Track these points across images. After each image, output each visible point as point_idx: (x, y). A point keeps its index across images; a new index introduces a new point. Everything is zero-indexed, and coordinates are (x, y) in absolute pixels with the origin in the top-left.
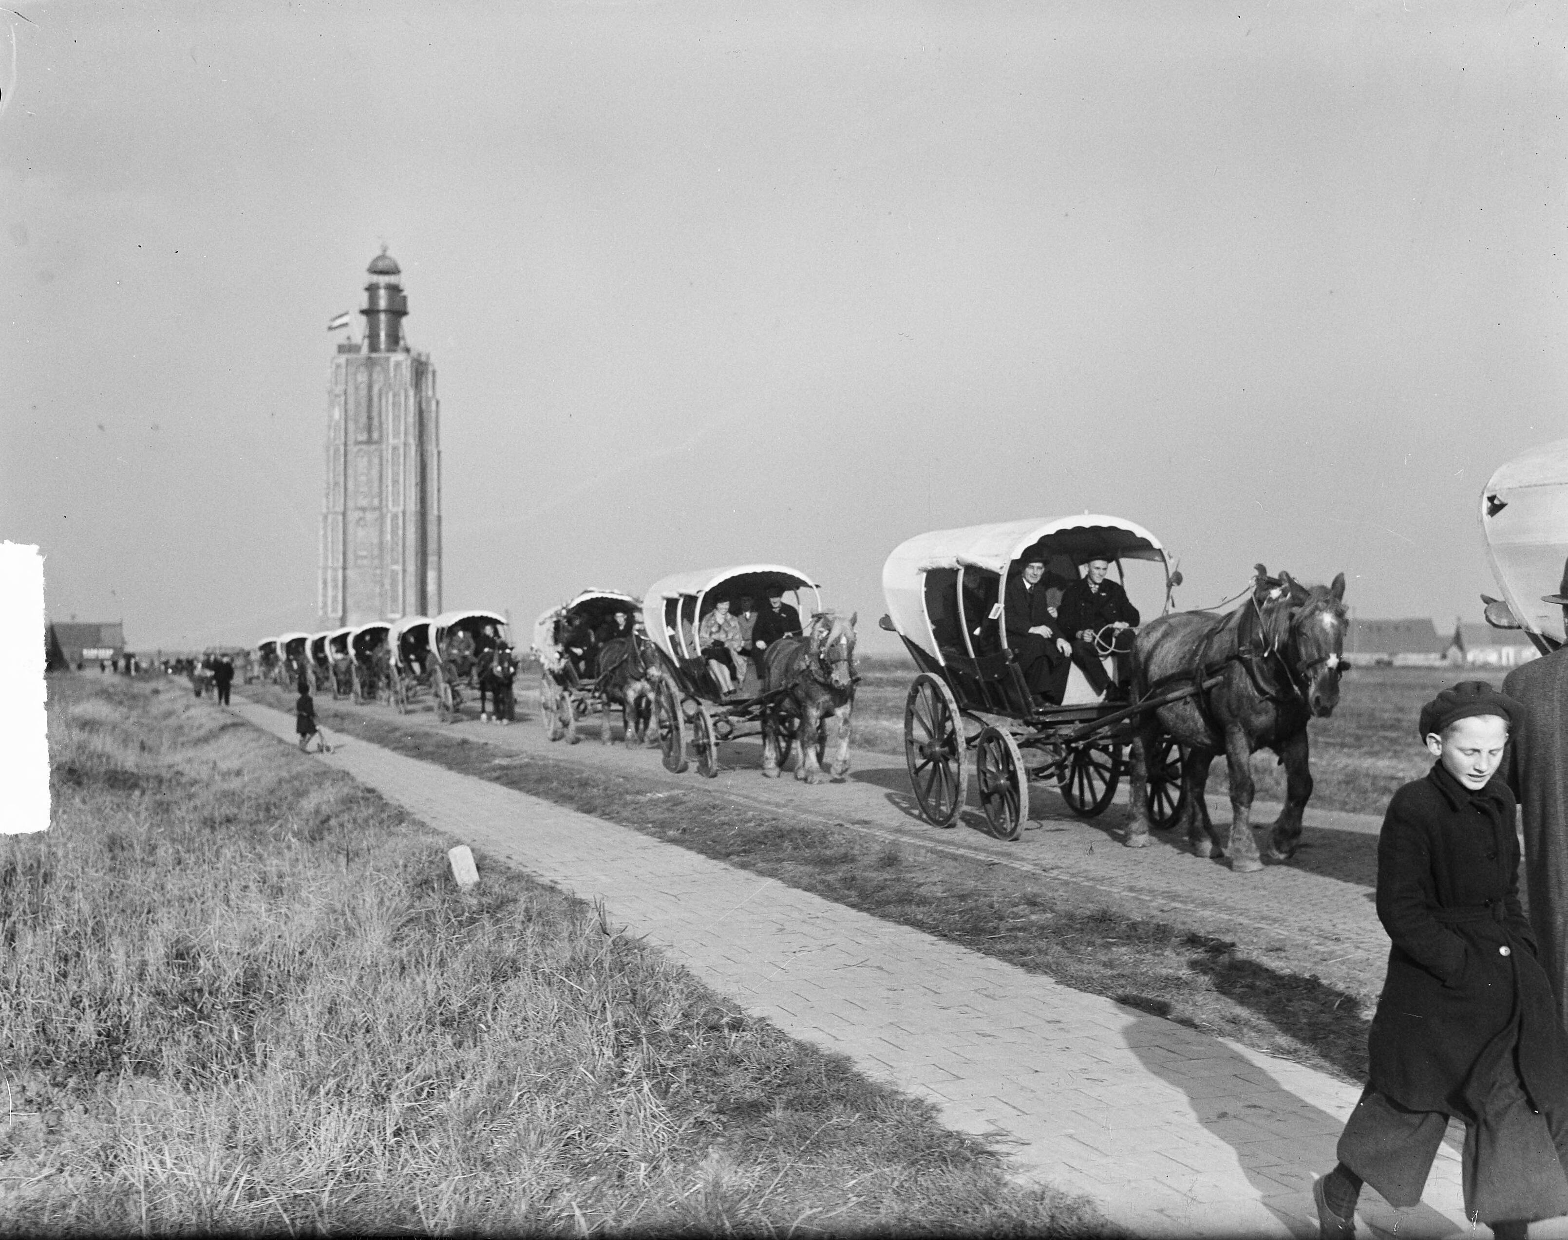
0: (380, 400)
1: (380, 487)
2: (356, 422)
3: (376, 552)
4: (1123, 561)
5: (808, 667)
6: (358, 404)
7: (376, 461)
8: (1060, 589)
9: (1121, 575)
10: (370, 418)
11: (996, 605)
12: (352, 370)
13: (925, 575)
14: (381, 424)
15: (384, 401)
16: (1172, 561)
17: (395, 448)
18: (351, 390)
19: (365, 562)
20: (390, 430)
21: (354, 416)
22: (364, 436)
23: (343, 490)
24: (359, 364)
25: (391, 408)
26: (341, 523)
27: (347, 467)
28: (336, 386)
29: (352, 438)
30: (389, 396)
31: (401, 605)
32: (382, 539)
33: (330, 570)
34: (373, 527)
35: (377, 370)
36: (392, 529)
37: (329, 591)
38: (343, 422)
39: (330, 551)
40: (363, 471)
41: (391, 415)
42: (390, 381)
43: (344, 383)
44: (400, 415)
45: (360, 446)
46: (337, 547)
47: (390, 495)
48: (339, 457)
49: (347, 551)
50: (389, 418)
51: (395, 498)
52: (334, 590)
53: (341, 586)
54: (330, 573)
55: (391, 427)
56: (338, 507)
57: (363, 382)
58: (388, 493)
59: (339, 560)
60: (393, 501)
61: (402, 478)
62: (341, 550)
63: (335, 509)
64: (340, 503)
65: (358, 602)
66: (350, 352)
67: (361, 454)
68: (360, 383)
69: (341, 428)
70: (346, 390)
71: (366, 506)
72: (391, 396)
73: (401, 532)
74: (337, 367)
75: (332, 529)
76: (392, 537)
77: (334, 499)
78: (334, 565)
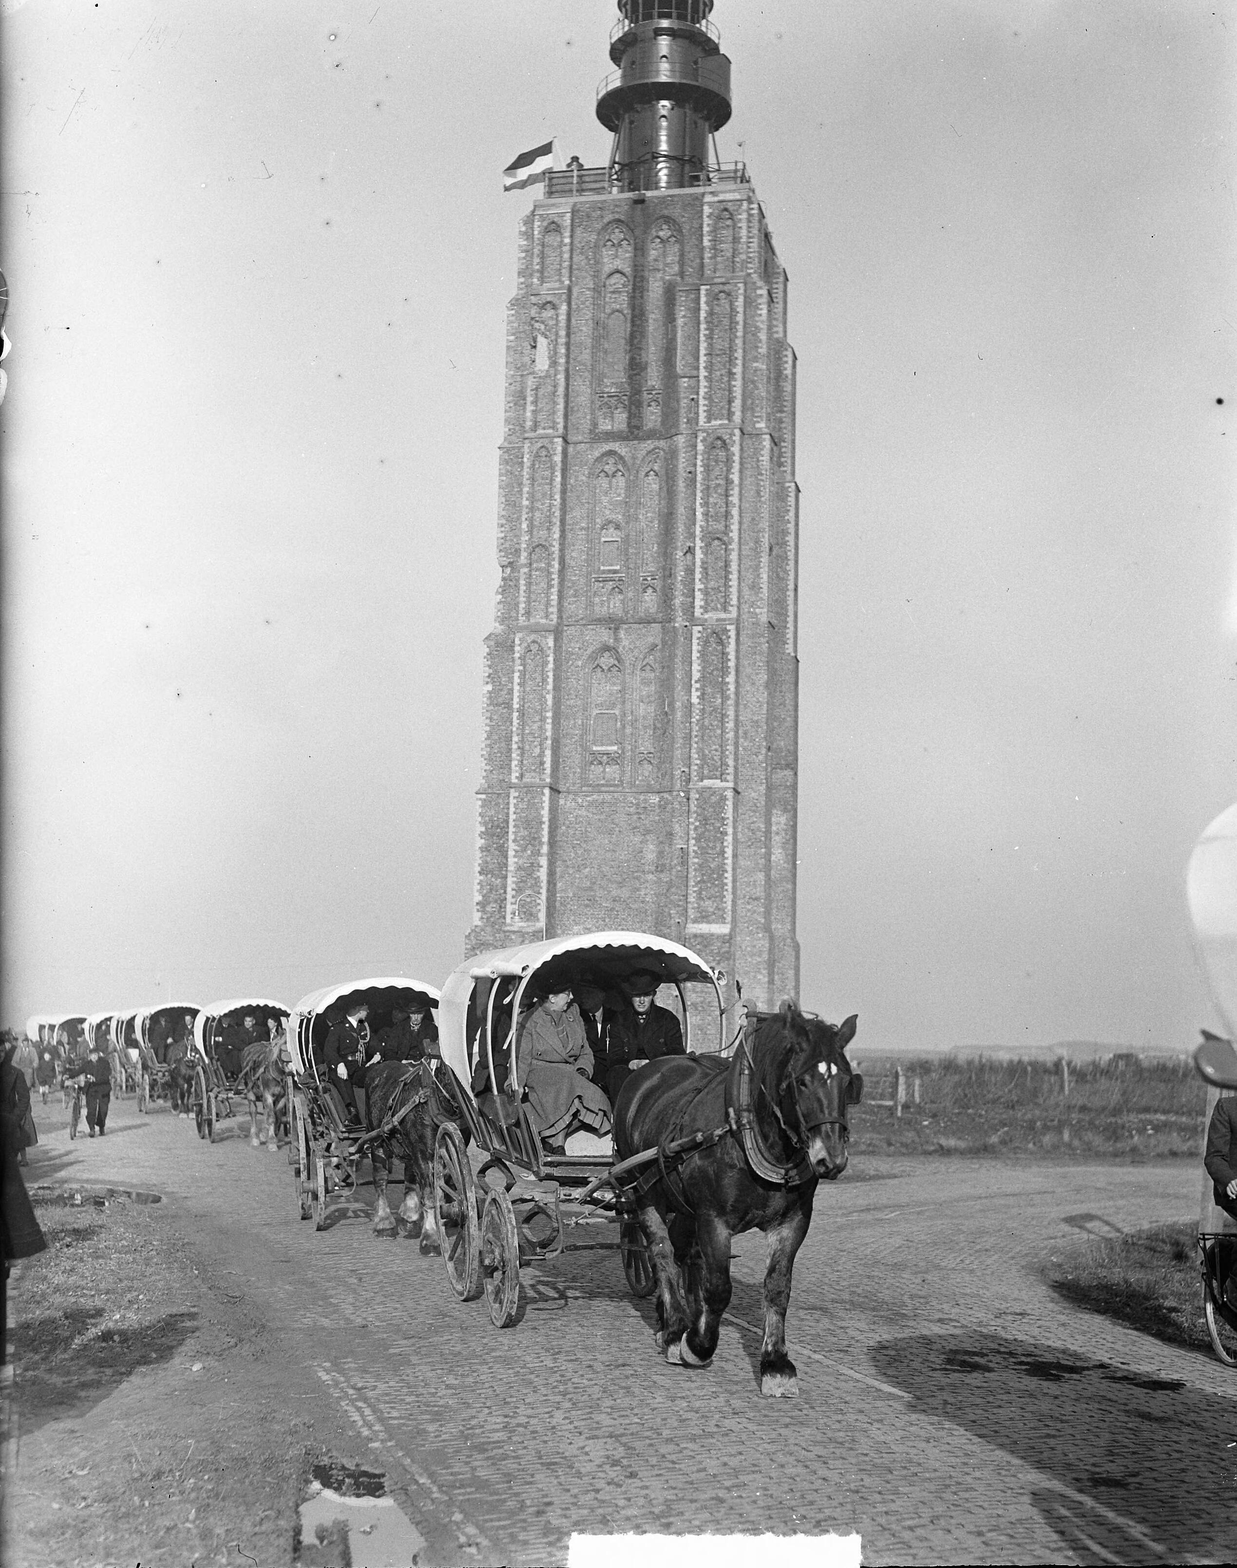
0: (670, 318)
1: (666, 554)
2: (598, 379)
3: (646, 745)
6: (601, 332)
7: (653, 484)
10: (636, 368)
12: (587, 237)
14: (670, 376)
15: (681, 314)
17: (717, 442)
18: (583, 292)
19: (612, 771)
20: (702, 391)
21: (589, 363)
22: (620, 420)
23: (556, 565)
24: (606, 220)
25: (703, 332)
26: (551, 659)
27: (570, 504)
28: (542, 280)
29: (586, 424)
30: (698, 299)
31: (729, 897)
32: (671, 704)
33: (513, 793)
34: (642, 669)
35: (661, 234)
36: (703, 670)
37: (511, 853)
38: (561, 377)
39: (515, 739)
40: (613, 517)
41: (703, 352)
42: (702, 258)
43: (566, 272)
44: (732, 349)
45: (607, 447)
46: (535, 727)
47: (698, 576)
48: (547, 473)
49: (564, 741)
50: (697, 359)
51: (712, 584)
52: (524, 850)
53: (545, 839)
54: (512, 801)
55: (703, 383)
56: (542, 614)
57: (618, 271)
58: (690, 571)
59: (542, 763)
60: (706, 592)
61: (735, 527)
62: (549, 734)
63: (532, 621)
64: (548, 604)
65: (590, 889)
66: (581, 191)
67: (607, 468)
68: (611, 274)
69: (554, 393)
70: (570, 289)
71: (620, 613)
72: (703, 299)
73: (731, 679)
74: (547, 231)
75: (523, 674)
76: (703, 694)
77: (529, 591)
78: (527, 780)
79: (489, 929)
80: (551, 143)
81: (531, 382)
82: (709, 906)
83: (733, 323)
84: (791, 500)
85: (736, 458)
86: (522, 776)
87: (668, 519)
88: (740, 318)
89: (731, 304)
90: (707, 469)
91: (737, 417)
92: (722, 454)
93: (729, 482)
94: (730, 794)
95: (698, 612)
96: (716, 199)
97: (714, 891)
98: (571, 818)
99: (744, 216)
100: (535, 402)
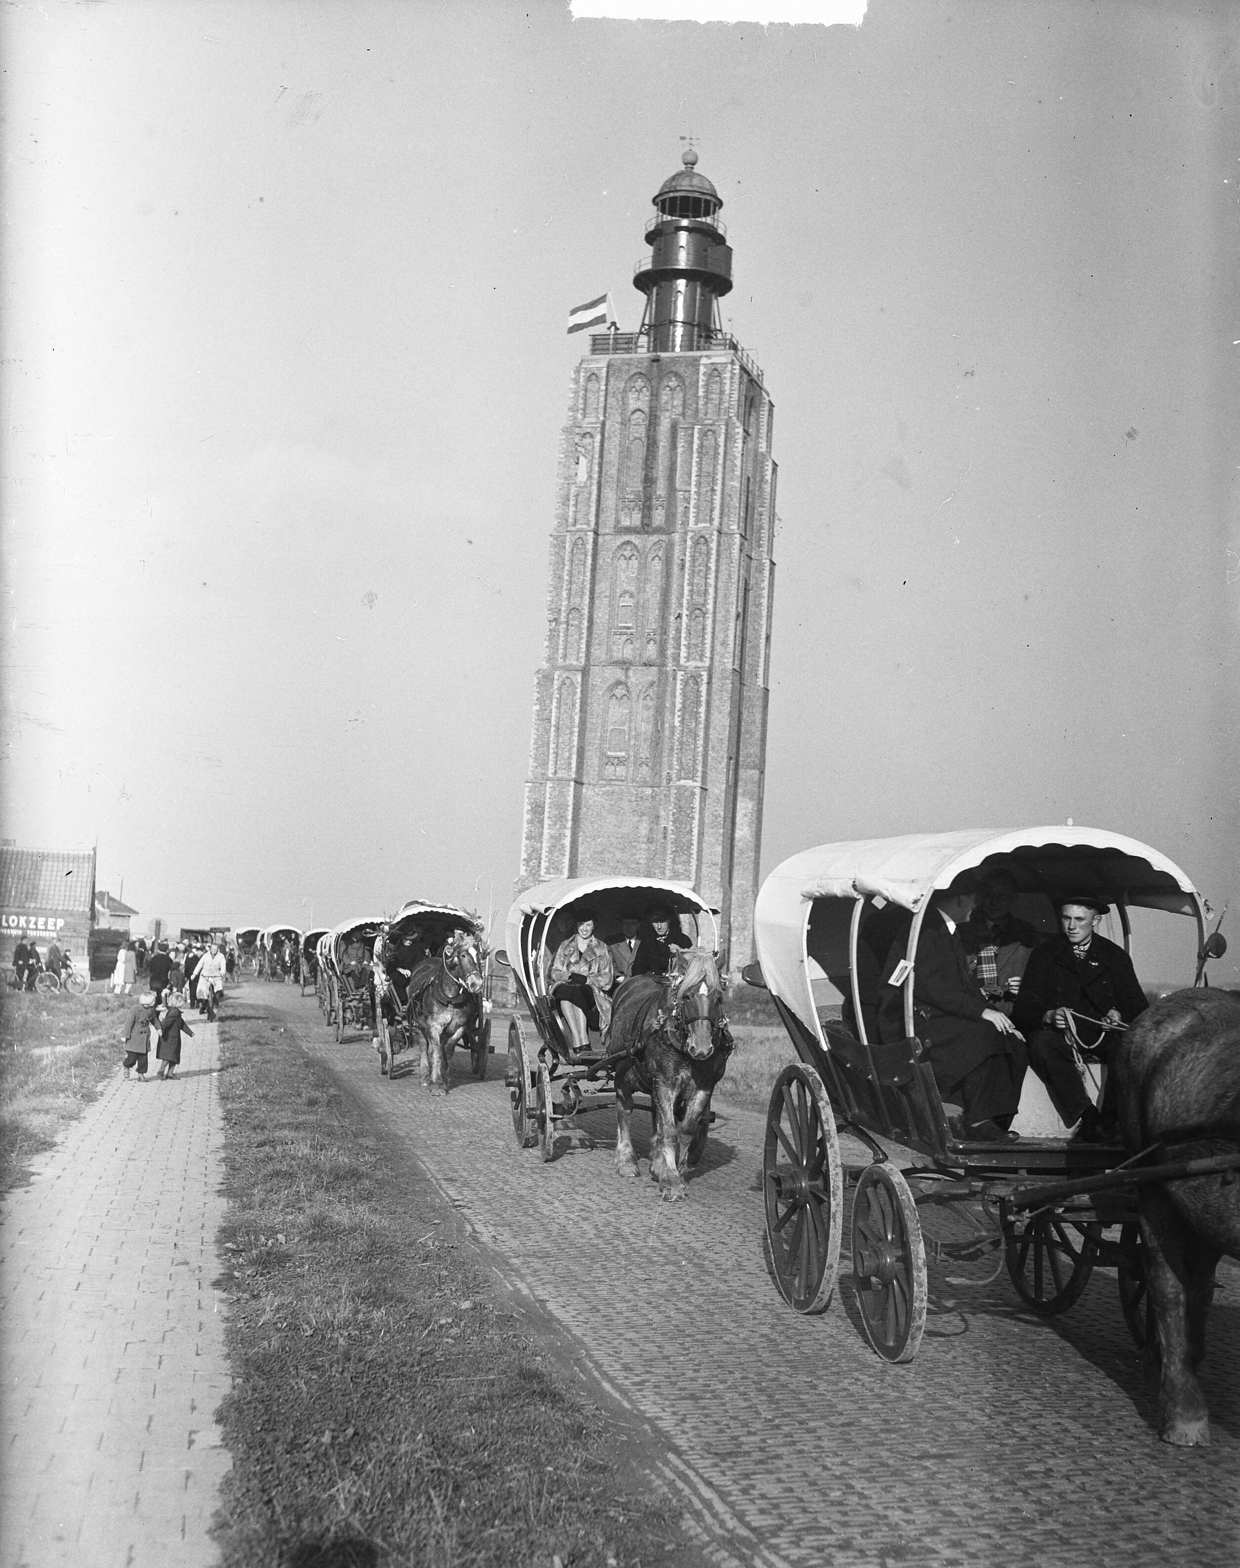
0: (673, 447)
1: (663, 618)
2: (621, 487)
3: (645, 753)
4: (1130, 910)
5: (662, 1026)
6: (625, 454)
7: (657, 566)
8: (1027, 945)
9: (1126, 931)
10: (649, 481)
11: (902, 963)
12: (618, 384)
13: (811, 903)
14: (672, 489)
15: (681, 444)
16: (1211, 916)
17: (701, 540)
18: (613, 425)
19: (621, 771)
20: (693, 502)
21: (615, 476)
22: (636, 519)
23: (585, 623)
24: (632, 373)
25: (695, 459)
26: (579, 690)
27: (598, 578)
28: (584, 415)
29: (611, 523)
30: (692, 434)
31: (694, 862)
32: (663, 724)
33: (549, 784)
34: (644, 699)
35: (671, 384)
36: (684, 703)
37: (546, 826)
38: (595, 488)
39: (552, 746)
40: (628, 588)
41: (694, 474)
42: (697, 404)
43: (601, 411)
44: (715, 473)
45: (627, 538)
46: (567, 737)
47: (683, 635)
48: (582, 557)
49: (587, 748)
50: (690, 477)
51: (693, 641)
52: (556, 824)
53: (570, 817)
54: (548, 790)
55: (694, 496)
56: (574, 657)
57: (639, 410)
58: (678, 630)
59: (570, 764)
60: (688, 647)
61: (711, 601)
62: (575, 743)
63: (568, 662)
64: (579, 652)
65: (602, 853)
66: (616, 350)
67: (625, 553)
68: (633, 413)
69: (589, 499)
70: (603, 424)
71: (631, 658)
72: (696, 435)
73: (702, 710)
74: (589, 379)
75: (559, 701)
76: (683, 719)
77: (566, 641)
78: (559, 775)
79: (531, 878)
80: (605, 296)
81: (573, 490)
82: (680, 868)
83: (716, 453)
84: (767, 573)
85: (714, 552)
86: (556, 772)
87: (666, 592)
88: (721, 450)
89: (716, 439)
90: (694, 559)
91: (716, 523)
92: (704, 548)
93: (708, 568)
94: (698, 791)
95: (682, 661)
96: (709, 361)
97: (684, 858)
98: (591, 802)
99: (728, 375)
100: (576, 505)
